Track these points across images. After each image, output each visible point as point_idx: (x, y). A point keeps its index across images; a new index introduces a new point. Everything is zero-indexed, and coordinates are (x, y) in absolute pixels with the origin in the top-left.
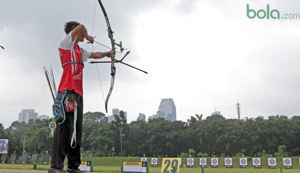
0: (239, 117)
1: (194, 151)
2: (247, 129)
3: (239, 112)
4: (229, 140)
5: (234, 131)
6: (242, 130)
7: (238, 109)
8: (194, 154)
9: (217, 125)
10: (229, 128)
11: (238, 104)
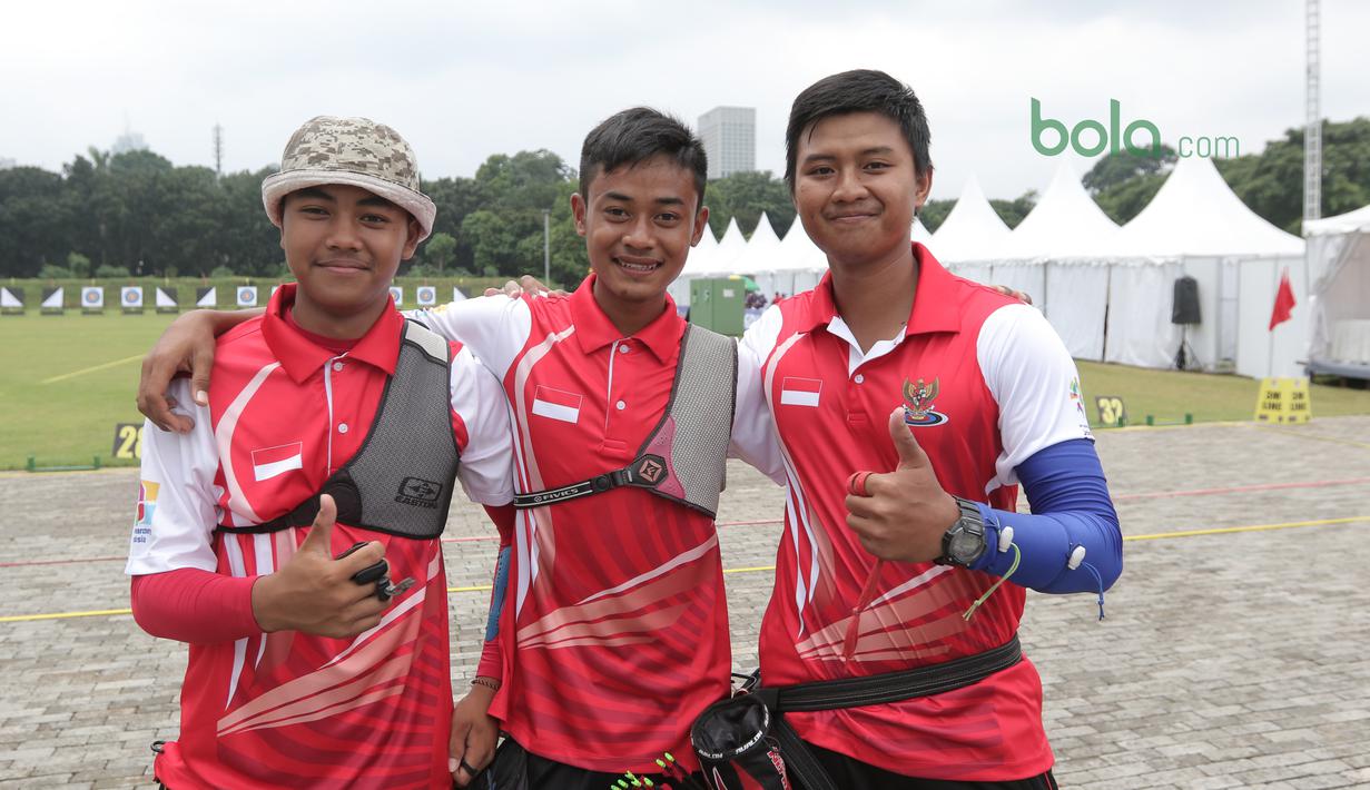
0: (219, 166)
1: (84, 261)
2: (246, 201)
3: (218, 151)
4: (193, 231)
5: (207, 206)
6: (230, 205)
7: (218, 142)
8: (85, 269)
9: (160, 186)
10: (193, 197)
11: (218, 129)
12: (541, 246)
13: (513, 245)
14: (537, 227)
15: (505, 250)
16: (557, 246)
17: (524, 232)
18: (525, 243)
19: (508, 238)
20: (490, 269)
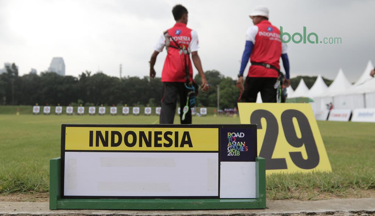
1: (83, 101)
12: (216, 96)
13: (207, 97)
14: (215, 92)
15: (204, 98)
16: (221, 97)
17: (211, 93)
18: (211, 96)
19: (206, 95)
20: (200, 104)
